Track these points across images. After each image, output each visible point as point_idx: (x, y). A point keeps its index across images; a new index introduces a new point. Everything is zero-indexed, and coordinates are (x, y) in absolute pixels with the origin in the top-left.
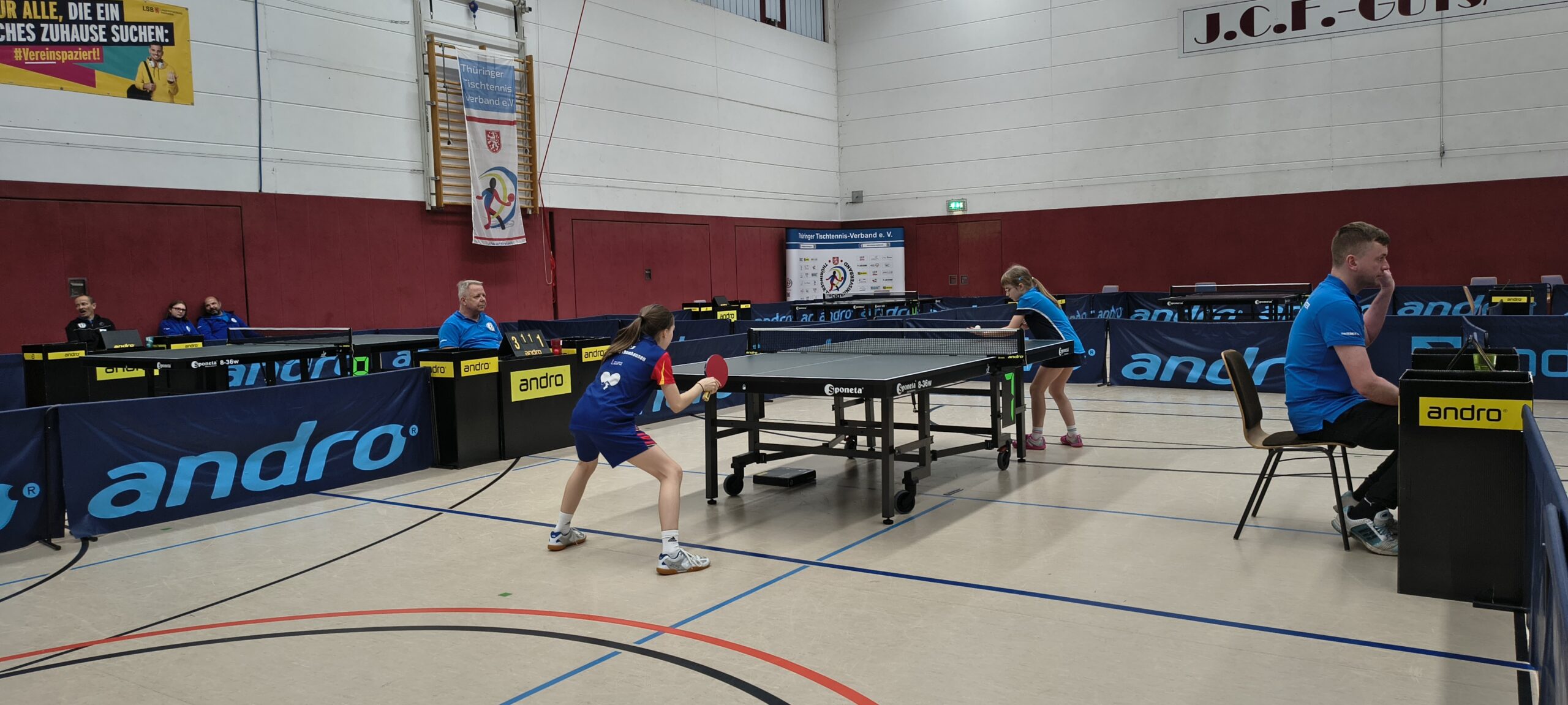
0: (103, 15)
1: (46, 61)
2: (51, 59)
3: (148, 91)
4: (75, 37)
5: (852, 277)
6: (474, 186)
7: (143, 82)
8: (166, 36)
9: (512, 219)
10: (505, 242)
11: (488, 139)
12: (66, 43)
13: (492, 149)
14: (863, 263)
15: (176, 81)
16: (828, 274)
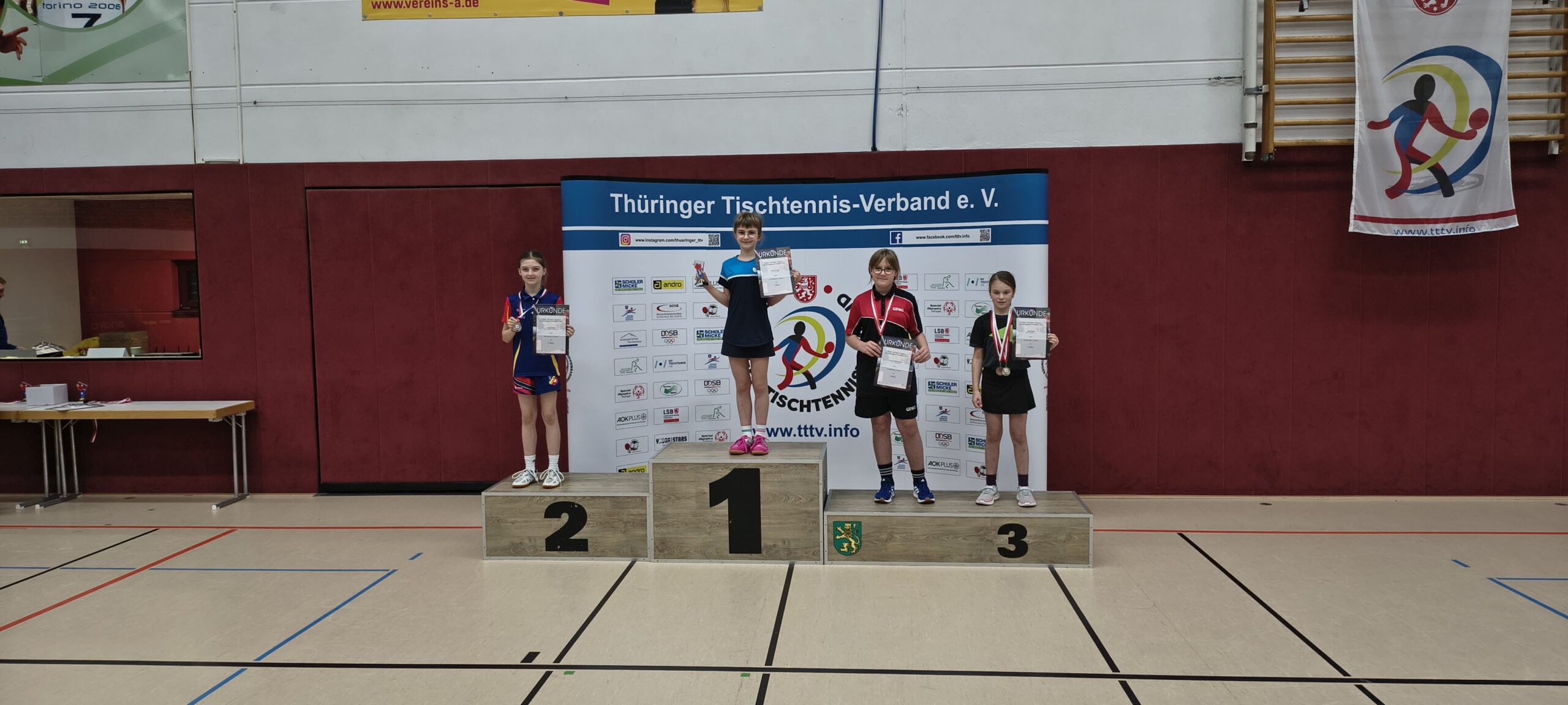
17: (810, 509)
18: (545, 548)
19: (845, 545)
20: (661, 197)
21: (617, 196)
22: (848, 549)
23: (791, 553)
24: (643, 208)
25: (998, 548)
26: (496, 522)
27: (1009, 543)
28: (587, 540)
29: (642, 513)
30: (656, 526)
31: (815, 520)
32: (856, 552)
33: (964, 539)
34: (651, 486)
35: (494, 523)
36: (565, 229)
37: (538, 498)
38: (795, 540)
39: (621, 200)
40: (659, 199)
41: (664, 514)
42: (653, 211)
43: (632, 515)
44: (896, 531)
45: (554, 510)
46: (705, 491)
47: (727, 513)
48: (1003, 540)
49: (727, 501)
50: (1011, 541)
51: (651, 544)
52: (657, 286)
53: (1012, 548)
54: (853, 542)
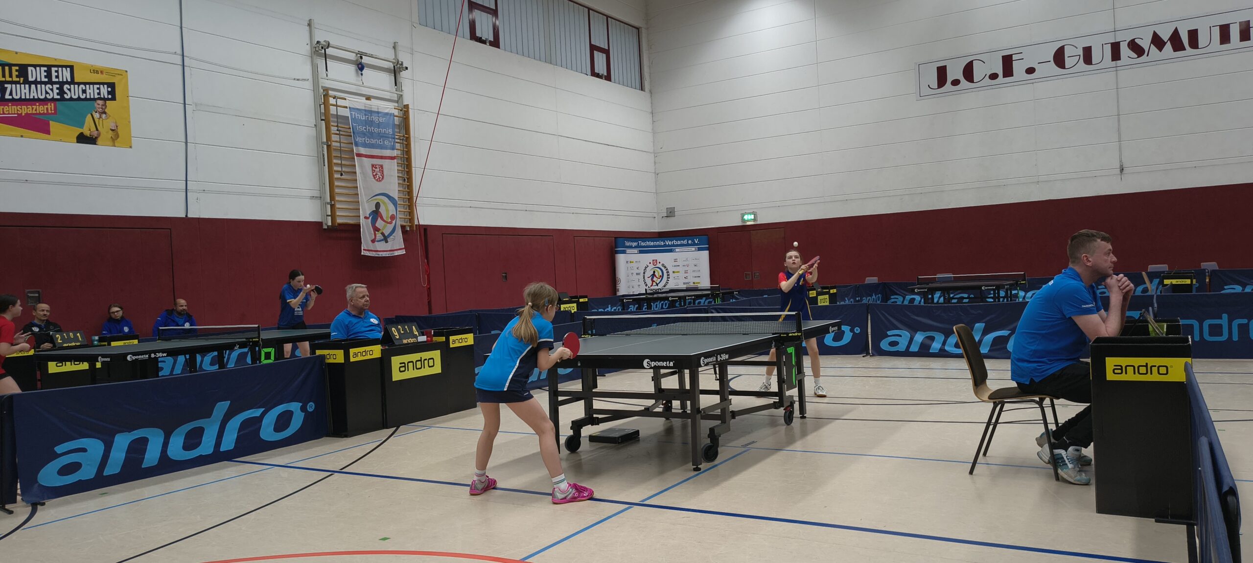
0: (57, 77)
1: (9, 114)
2: (13, 113)
3: (94, 137)
4: (34, 95)
5: (668, 275)
6: (362, 208)
7: (90, 130)
8: (109, 93)
9: (393, 235)
10: (388, 253)
11: (373, 171)
12: (26, 100)
13: (376, 179)
14: (676, 264)
15: (117, 129)
16: (649, 273)
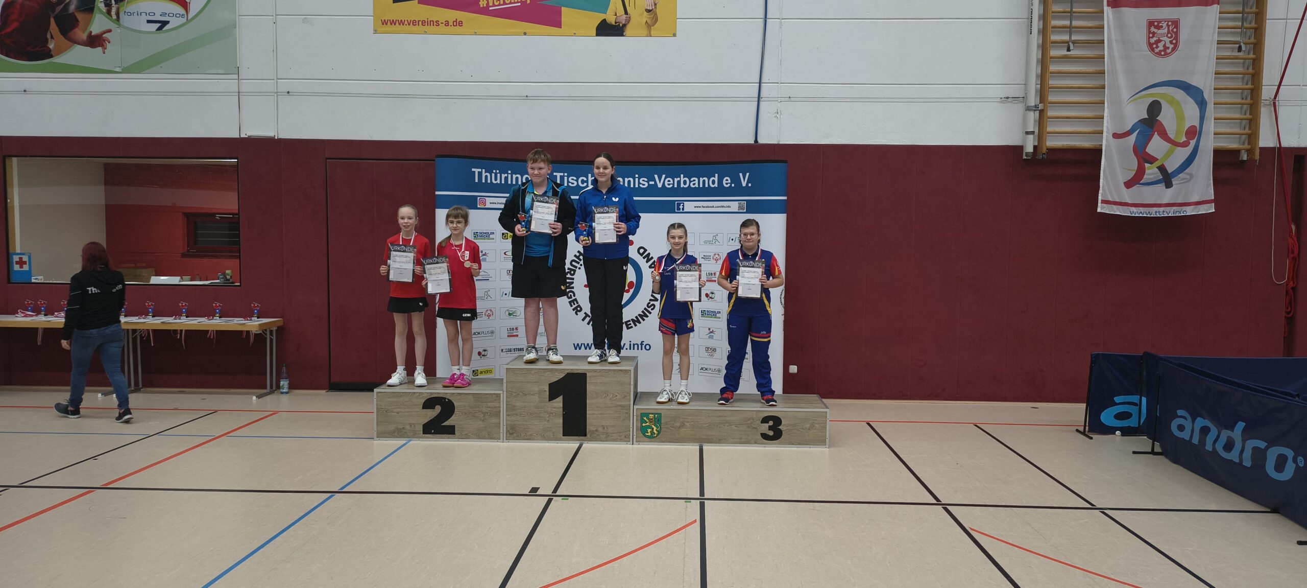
1: (511, 3)
3: (621, 25)
6: (1109, 116)
7: (616, 15)
9: (1189, 170)
11: (1150, 35)
13: (1157, 50)
15: (656, 8)
17: (624, 403)
18: (422, 432)
19: (649, 430)
20: (510, 172)
21: (477, 170)
22: (651, 434)
23: (608, 436)
24: (496, 179)
25: (761, 434)
26: (384, 412)
27: (769, 430)
28: (454, 426)
29: (497, 406)
30: (508, 415)
31: (627, 411)
32: (657, 436)
33: (736, 427)
34: (505, 385)
35: (383, 413)
36: (437, 193)
37: (418, 394)
38: (612, 426)
39: (480, 174)
40: (508, 174)
41: (514, 406)
42: (503, 182)
43: (490, 407)
44: (686, 420)
45: (429, 403)
46: (546, 390)
47: (562, 406)
48: (765, 428)
49: (562, 396)
50: (770, 428)
51: (503, 429)
52: (504, 237)
53: (771, 433)
54: (655, 428)
